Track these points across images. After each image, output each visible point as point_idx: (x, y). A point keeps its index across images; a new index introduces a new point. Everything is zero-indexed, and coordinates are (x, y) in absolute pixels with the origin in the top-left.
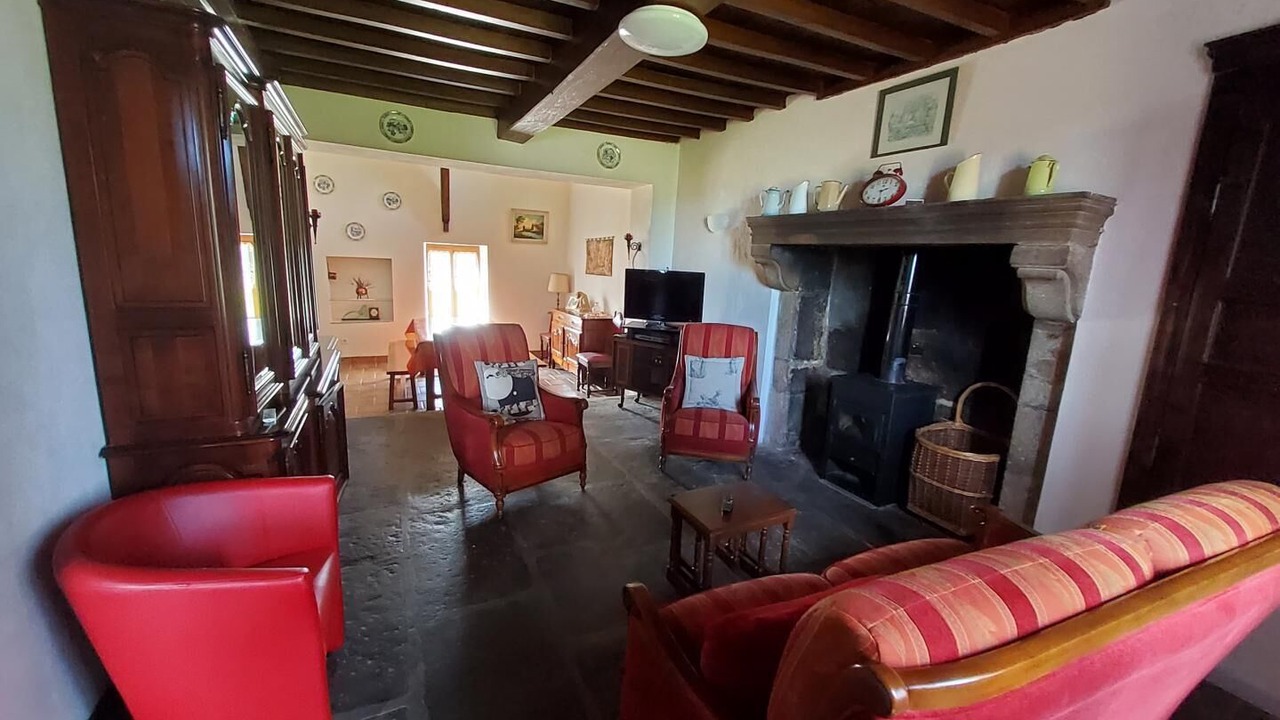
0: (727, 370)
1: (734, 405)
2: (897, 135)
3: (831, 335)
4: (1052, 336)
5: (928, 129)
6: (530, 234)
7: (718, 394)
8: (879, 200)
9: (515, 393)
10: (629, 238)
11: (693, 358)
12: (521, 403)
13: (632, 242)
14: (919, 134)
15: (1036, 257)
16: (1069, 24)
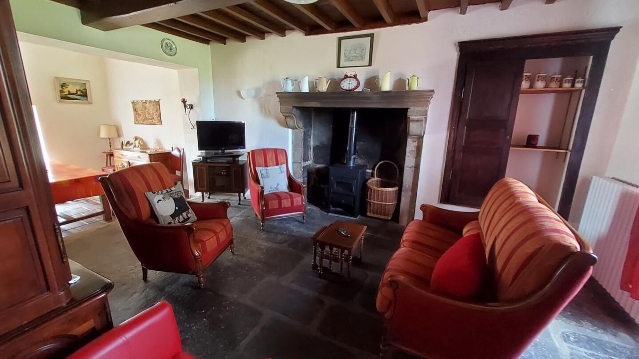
0: (280, 171)
1: (287, 189)
2: (348, 59)
3: (314, 148)
4: (414, 141)
5: (362, 58)
6: (76, 97)
7: (278, 185)
8: (349, 88)
9: (177, 208)
10: (184, 101)
11: (261, 168)
12: (183, 214)
13: (186, 103)
14: (359, 60)
15: (417, 113)
16: (414, 25)
